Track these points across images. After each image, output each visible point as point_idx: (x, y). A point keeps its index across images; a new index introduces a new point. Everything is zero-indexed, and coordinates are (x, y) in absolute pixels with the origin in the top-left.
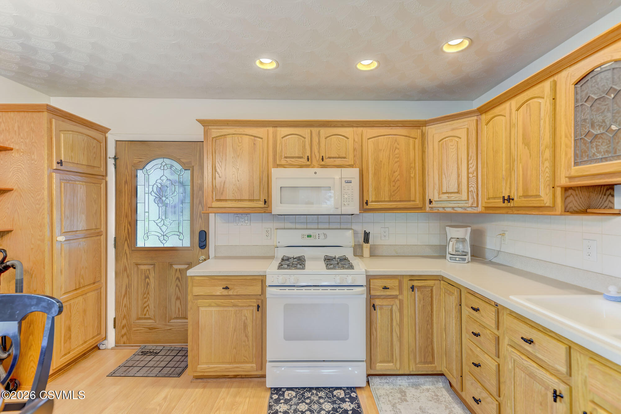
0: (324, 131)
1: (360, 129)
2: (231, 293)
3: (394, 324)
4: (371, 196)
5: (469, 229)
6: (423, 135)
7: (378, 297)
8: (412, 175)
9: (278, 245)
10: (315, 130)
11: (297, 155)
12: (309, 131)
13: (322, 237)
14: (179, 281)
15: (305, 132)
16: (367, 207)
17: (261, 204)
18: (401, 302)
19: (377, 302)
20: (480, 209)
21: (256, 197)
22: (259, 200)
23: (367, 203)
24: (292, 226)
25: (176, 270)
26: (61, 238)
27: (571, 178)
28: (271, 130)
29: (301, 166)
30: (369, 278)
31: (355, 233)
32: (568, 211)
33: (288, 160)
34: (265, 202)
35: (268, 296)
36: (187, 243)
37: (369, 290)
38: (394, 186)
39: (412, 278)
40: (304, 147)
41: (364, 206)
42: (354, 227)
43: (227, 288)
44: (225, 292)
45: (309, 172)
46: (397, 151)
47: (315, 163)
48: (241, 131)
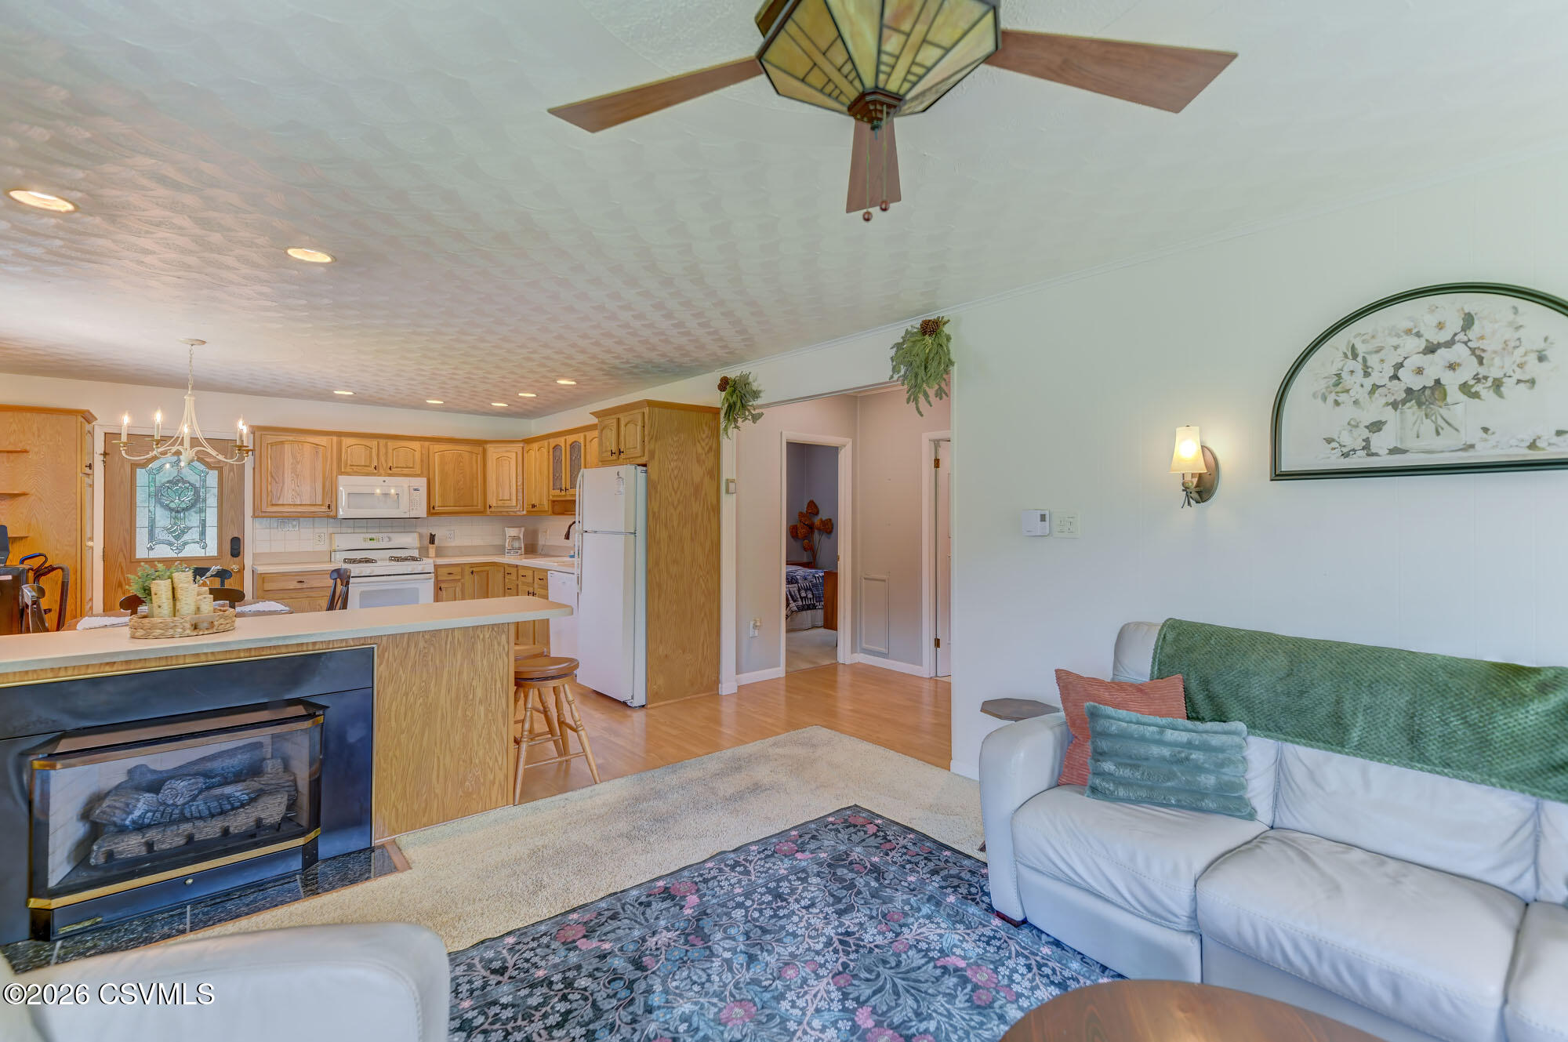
0: (391, 444)
1: (427, 443)
2: (305, 586)
4: (437, 501)
5: (523, 529)
6: (485, 451)
7: (443, 581)
8: (475, 485)
10: (382, 442)
11: (363, 464)
12: (376, 443)
13: (387, 539)
15: (374, 443)
16: (434, 511)
17: (324, 509)
18: (463, 585)
19: (443, 586)
20: (525, 512)
21: (319, 502)
22: (322, 505)
23: (434, 508)
24: (352, 530)
27: (554, 496)
28: (335, 439)
29: (367, 474)
30: (436, 567)
31: (421, 536)
32: (554, 513)
33: (355, 468)
34: (329, 507)
37: (436, 577)
38: (458, 493)
39: (472, 565)
40: (371, 456)
41: (432, 511)
42: (419, 530)
43: (301, 582)
44: (299, 586)
45: (377, 480)
46: (461, 464)
47: (381, 471)
48: (302, 438)
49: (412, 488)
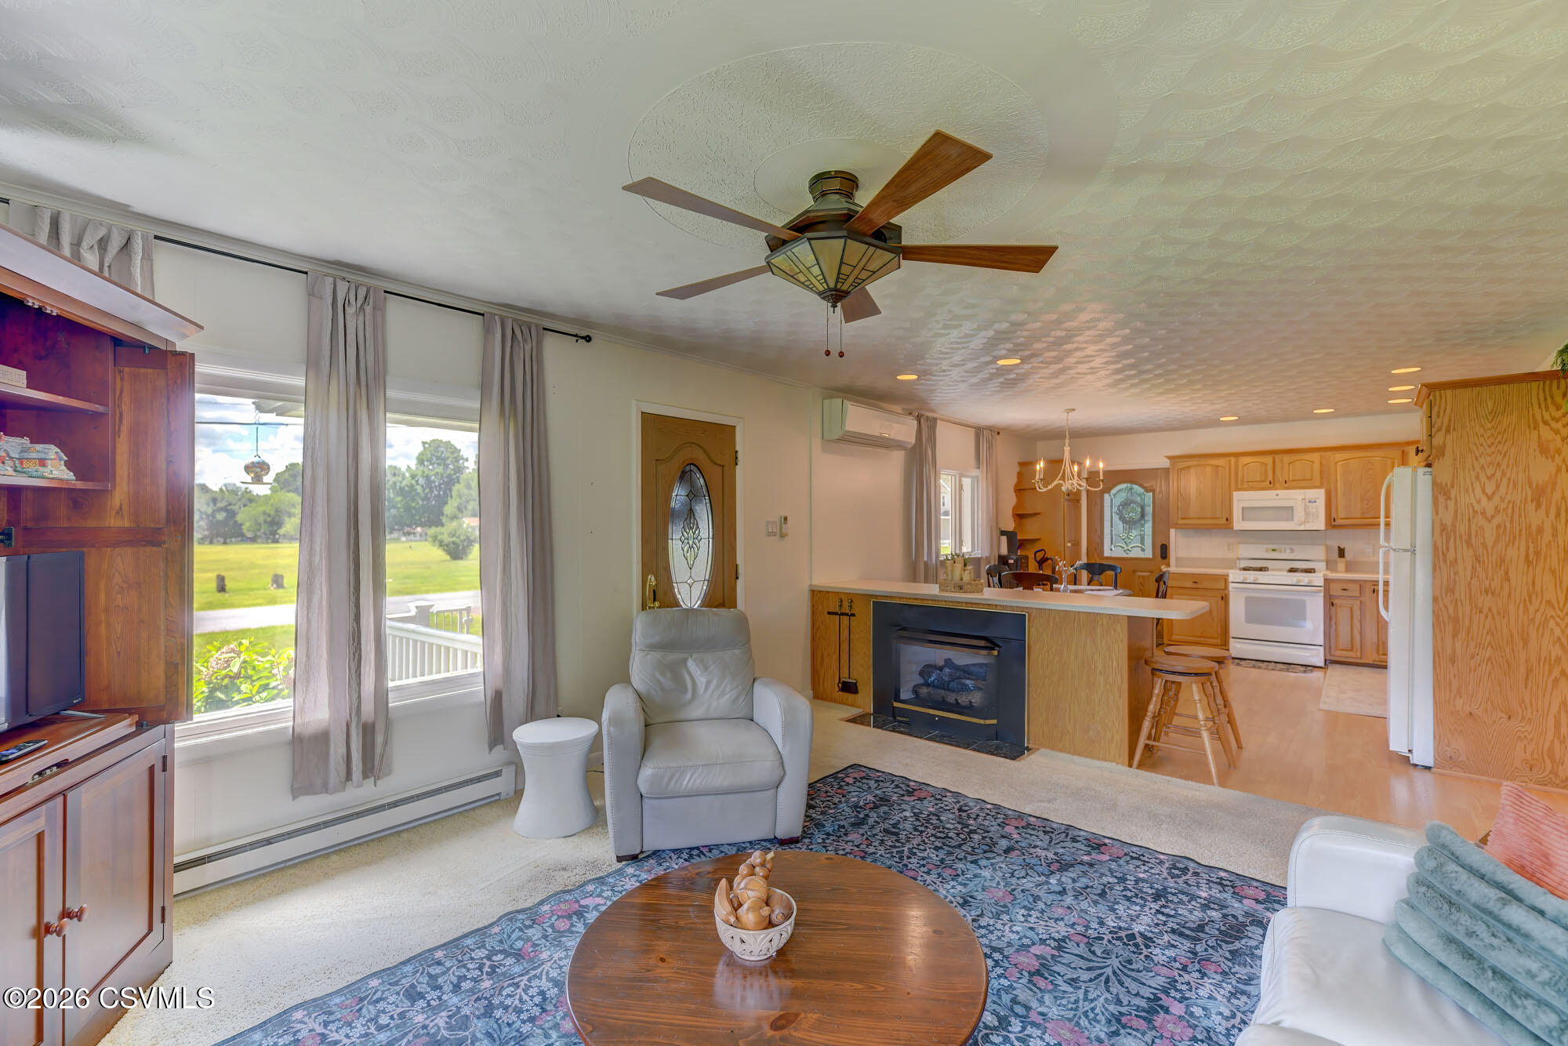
0: (1287, 458)
1: (1328, 454)
2: (1199, 586)
3: (1355, 620)
4: (1339, 514)
7: (1337, 597)
9: (1240, 556)
10: (1278, 457)
11: (1258, 479)
12: (1272, 459)
13: (1289, 551)
14: (1142, 585)
15: (1269, 460)
16: (1336, 523)
17: (1222, 521)
18: (1363, 602)
19: (1336, 602)
21: (1217, 516)
22: (1222, 518)
23: (1334, 520)
25: (1139, 576)
26: (1069, 545)
28: (1233, 459)
29: (1263, 489)
30: (1327, 581)
31: (1328, 549)
33: (1250, 484)
34: (1227, 520)
35: (1230, 589)
36: (1149, 554)
37: (1327, 590)
38: (1367, 504)
40: (1266, 472)
41: (1332, 523)
42: (1325, 542)
43: (1196, 582)
44: (1195, 586)
45: (1271, 493)
46: (1371, 472)
47: (1277, 485)
48: (1203, 462)
49: (1307, 500)
